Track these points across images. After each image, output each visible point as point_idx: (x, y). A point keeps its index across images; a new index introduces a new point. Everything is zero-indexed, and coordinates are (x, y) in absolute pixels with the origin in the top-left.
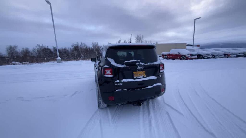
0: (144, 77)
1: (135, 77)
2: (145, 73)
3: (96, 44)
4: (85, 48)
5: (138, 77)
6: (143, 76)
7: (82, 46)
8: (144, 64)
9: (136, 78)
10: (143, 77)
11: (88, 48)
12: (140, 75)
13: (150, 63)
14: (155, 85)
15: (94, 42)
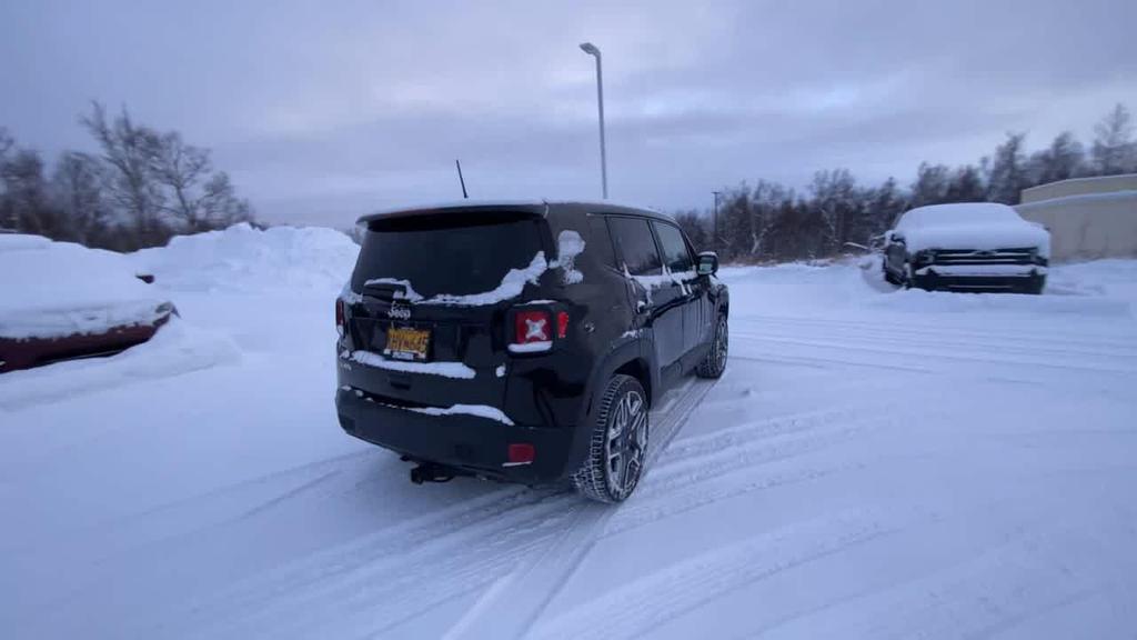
0: (416, 359)
1: (387, 351)
2: (426, 341)
3: (834, 179)
4: (778, 204)
5: (396, 354)
6: (415, 352)
7: (765, 197)
8: (421, 298)
9: (389, 358)
10: (412, 357)
11: (795, 204)
12: (406, 344)
13: (448, 297)
14: (458, 409)
15: (826, 172)
